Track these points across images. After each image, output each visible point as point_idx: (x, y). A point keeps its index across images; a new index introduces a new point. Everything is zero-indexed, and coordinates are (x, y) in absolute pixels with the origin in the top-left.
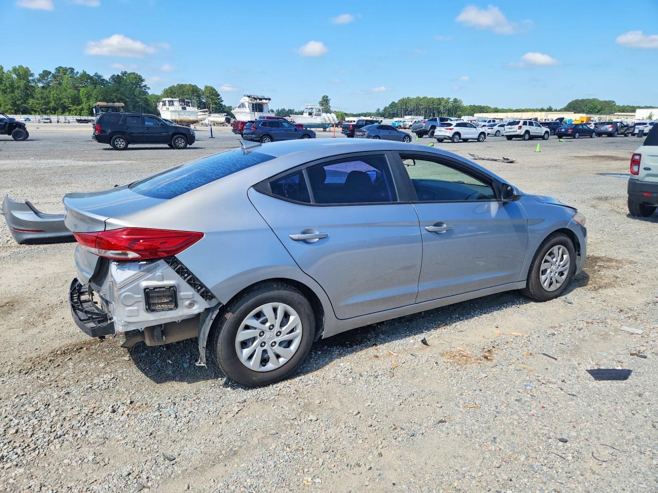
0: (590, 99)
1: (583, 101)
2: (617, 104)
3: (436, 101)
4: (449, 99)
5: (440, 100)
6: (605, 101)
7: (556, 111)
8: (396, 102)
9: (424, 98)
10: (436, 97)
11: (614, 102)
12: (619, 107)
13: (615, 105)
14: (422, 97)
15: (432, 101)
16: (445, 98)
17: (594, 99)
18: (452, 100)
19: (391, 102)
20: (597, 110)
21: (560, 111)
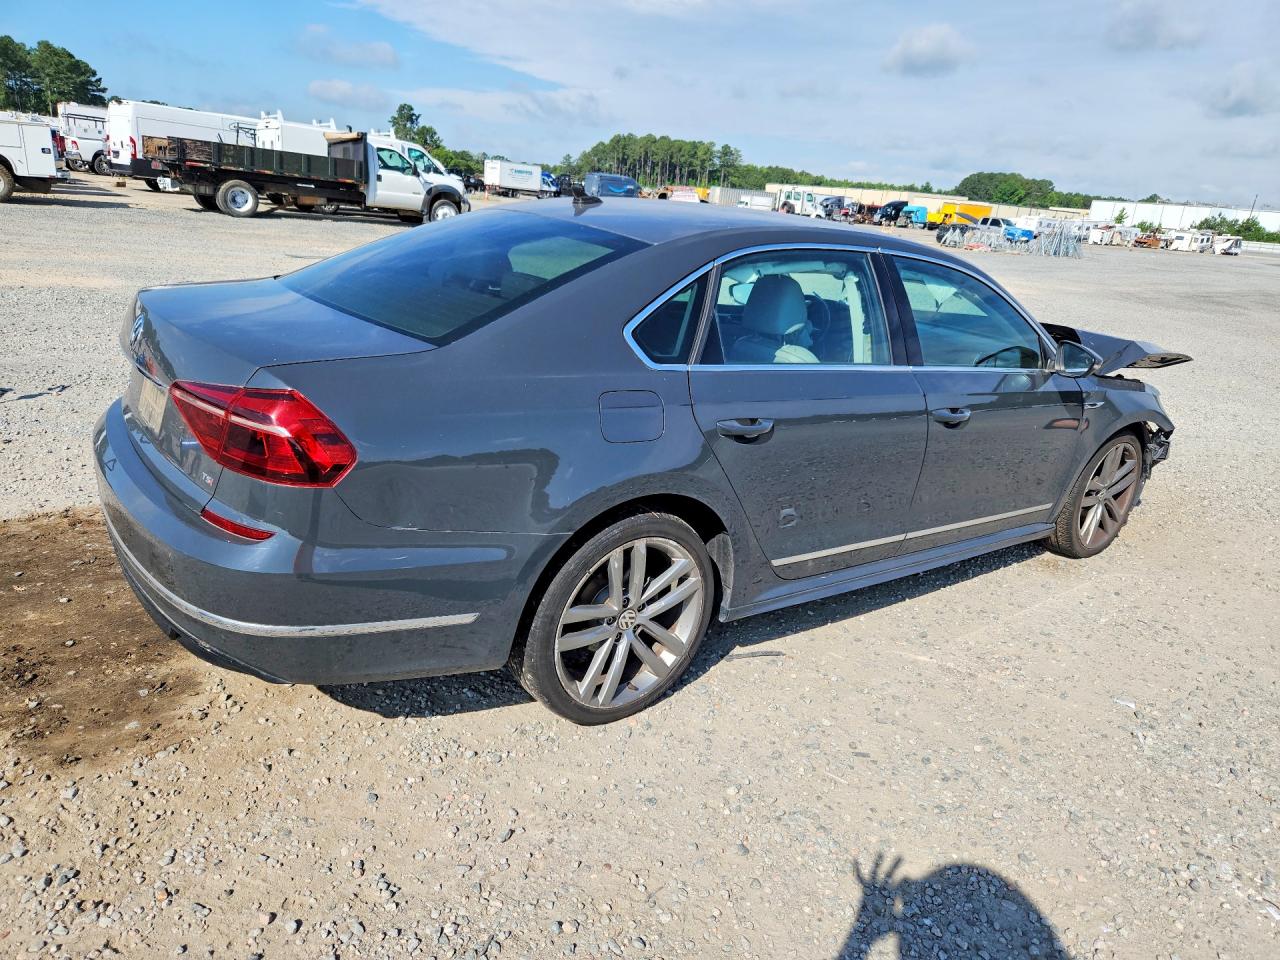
0: (1005, 175)
1: (991, 177)
2: (1057, 189)
3: (688, 147)
4: (712, 144)
5: (695, 145)
6: (1034, 181)
7: (939, 192)
8: (607, 142)
9: (663, 138)
10: (688, 140)
11: (1051, 183)
12: (1059, 195)
13: (1052, 190)
14: (658, 137)
15: (680, 146)
16: (706, 141)
17: (1013, 175)
18: (718, 148)
19: (597, 142)
20: (1016, 199)
21: (946, 193)
